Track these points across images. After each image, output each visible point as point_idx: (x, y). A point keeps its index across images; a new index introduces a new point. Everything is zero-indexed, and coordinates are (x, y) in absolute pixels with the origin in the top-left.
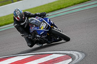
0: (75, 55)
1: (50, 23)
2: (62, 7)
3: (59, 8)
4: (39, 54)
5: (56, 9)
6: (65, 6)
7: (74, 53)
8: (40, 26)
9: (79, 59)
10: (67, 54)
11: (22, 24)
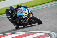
0: (52, 34)
2: (45, 2)
3: (43, 3)
4: (29, 33)
5: (41, 3)
6: (46, 2)
7: (52, 33)
9: (55, 37)
10: (47, 34)
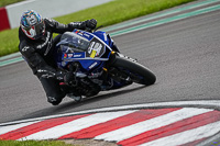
1: (109, 42)
8: (87, 50)
10: (217, 109)
11: (39, 47)
